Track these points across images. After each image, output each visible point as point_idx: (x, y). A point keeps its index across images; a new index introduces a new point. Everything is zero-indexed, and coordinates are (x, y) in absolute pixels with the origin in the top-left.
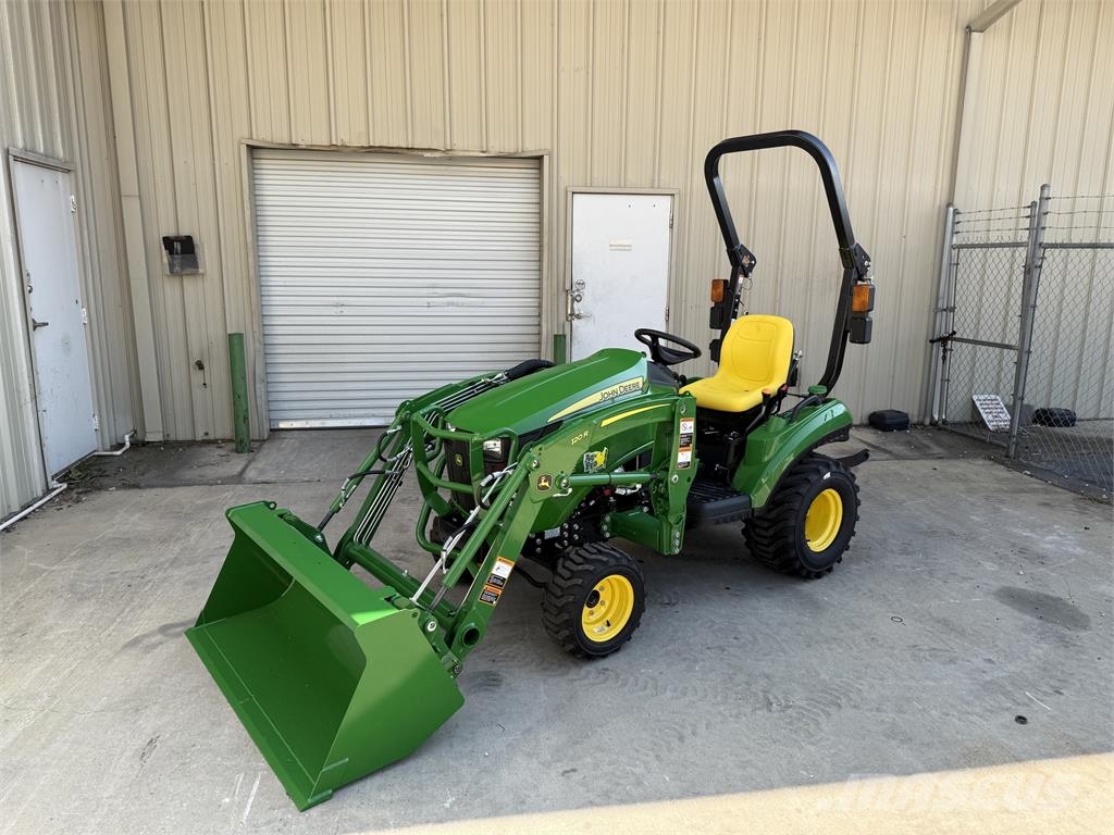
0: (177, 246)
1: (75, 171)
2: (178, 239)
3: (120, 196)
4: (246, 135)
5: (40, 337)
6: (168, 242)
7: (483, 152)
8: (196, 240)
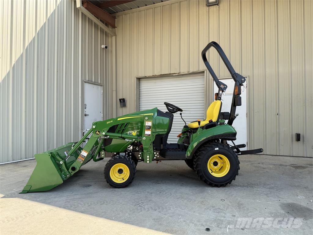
0: (122, 101)
1: (104, 86)
2: (122, 99)
3: (112, 91)
4: (136, 76)
5: (86, 118)
6: (120, 100)
7: (188, 72)
8: (126, 100)
